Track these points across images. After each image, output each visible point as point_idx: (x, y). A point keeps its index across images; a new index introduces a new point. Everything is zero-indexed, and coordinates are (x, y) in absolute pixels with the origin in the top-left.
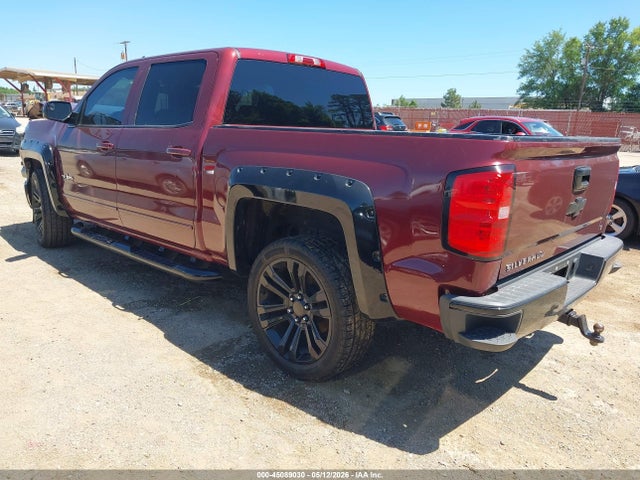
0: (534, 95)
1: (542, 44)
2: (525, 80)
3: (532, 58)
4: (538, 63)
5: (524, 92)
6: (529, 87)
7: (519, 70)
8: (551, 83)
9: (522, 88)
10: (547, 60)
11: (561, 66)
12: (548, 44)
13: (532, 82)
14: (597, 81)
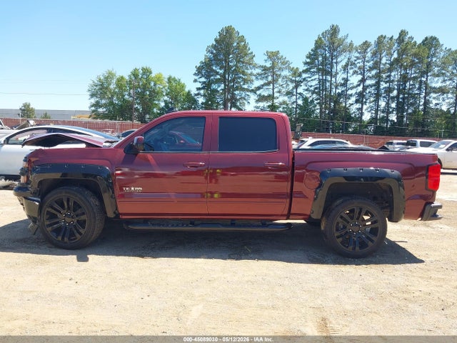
0: (101, 110)
1: (102, 78)
2: (93, 101)
3: (96, 86)
4: (100, 89)
5: (93, 108)
6: (97, 105)
7: (89, 93)
8: (111, 103)
9: (92, 106)
10: (107, 88)
11: (115, 93)
12: (106, 78)
13: (98, 102)
14: (138, 104)
